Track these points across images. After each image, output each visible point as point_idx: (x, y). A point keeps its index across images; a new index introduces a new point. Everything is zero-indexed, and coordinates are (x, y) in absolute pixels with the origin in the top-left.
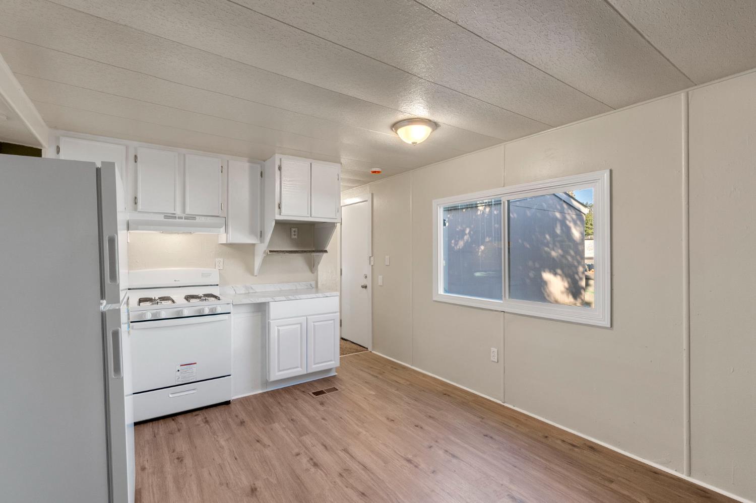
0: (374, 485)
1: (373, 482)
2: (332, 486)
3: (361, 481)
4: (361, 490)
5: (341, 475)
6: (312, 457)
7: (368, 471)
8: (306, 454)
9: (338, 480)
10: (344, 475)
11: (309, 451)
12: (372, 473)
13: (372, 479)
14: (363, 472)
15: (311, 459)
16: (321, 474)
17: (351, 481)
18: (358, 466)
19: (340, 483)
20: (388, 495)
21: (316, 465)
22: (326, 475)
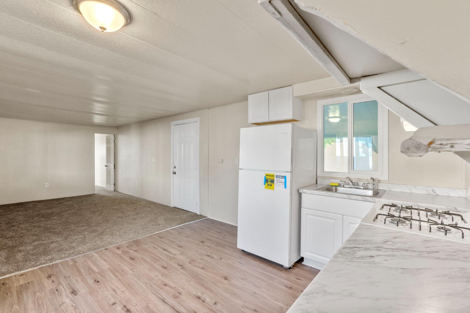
0: (159, 290)
1: (159, 292)
2: (184, 287)
3: (166, 292)
4: (167, 287)
5: (180, 294)
6: (203, 303)
7: (161, 298)
8: (209, 305)
9: (181, 290)
10: (178, 294)
11: (209, 308)
12: (159, 297)
13: (159, 294)
14: (165, 297)
15: (203, 301)
16: (193, 292)
17: (173, 291)
18: (168, 301)
19: (180, 289)
20: (151, 286)
21: (199, 298)
22: (189, 292)
